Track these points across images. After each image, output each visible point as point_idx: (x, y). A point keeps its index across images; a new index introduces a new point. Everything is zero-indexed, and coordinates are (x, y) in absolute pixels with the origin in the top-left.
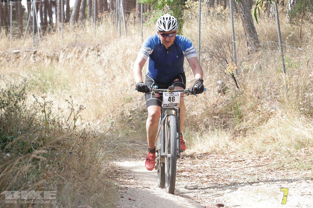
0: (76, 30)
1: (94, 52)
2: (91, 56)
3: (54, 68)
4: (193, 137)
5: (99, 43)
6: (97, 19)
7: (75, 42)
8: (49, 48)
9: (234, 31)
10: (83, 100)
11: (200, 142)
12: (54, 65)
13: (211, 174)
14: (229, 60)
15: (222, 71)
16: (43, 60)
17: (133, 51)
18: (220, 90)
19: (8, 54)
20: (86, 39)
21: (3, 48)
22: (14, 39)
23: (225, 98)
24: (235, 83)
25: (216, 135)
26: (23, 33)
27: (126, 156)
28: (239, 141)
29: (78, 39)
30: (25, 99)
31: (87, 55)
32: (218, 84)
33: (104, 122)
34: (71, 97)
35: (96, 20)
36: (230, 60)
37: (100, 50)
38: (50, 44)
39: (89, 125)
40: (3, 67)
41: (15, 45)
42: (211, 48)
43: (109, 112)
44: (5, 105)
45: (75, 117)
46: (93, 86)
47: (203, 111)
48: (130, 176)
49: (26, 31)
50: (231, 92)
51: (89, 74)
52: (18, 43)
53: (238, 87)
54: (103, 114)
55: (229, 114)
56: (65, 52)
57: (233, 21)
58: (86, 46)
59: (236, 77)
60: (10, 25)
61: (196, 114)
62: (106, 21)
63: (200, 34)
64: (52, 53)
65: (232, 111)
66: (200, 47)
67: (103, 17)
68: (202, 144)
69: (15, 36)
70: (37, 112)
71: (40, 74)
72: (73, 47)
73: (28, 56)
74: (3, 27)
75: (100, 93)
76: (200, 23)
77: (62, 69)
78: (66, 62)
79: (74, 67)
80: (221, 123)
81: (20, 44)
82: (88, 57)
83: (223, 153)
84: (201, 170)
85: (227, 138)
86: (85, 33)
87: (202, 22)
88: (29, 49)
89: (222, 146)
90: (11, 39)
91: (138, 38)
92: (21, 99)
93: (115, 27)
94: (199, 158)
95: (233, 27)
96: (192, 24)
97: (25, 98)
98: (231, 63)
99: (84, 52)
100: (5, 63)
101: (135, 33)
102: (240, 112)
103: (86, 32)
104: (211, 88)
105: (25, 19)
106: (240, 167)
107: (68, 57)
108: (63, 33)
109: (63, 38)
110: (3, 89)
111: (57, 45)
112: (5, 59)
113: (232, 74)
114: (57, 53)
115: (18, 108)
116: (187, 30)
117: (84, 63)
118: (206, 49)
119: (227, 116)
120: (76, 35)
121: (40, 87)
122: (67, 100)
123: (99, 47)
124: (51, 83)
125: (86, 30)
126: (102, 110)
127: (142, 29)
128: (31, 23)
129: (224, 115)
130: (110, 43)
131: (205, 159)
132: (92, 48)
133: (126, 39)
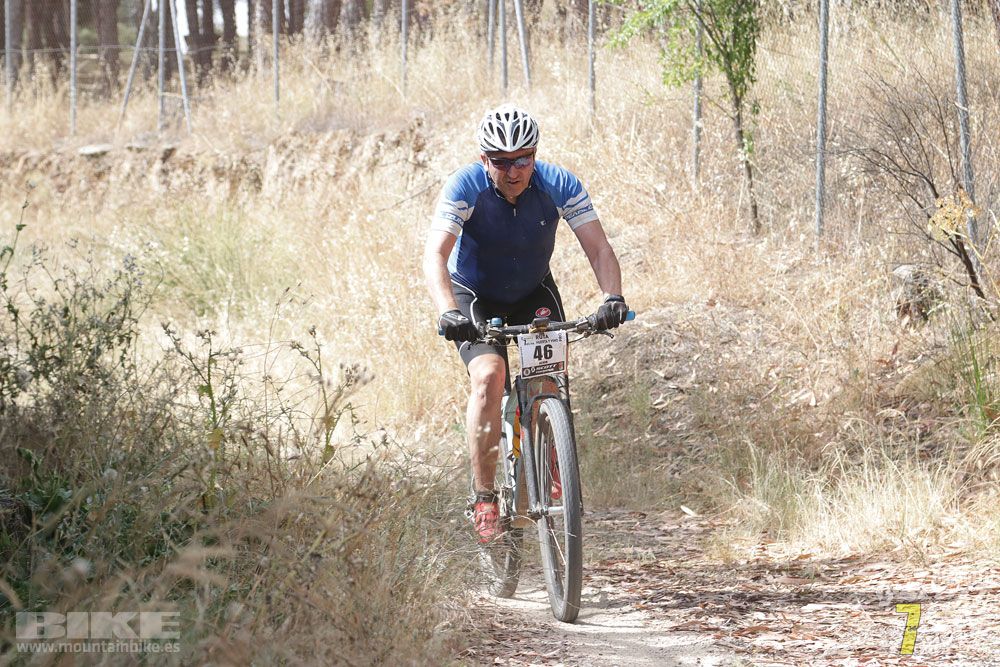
0: (328, 65)
1: (400, 152)
2: (390, 170)
3: (243, 216)
4: (800, 493)
5: (423, 115)
6: (414, 20)
7: (324, 112)
8: (221, 137)
9: (962, 65)
10: (358, 343)
11: (826, 514)
12: (244, 204)
13: (872, 645)
14: (943, 182)
15: (917, 228)
16: (201, 183)
17: (558, 146)
18: (909, 305)
19: (61, 162)
20: (369, 98)
21: (40, 138)
22: (86, 99)
23: (927, 334)
24: (968, 276)
25: (892, 486)
26: (121, 78)
27: (532, 567)
28: (984, 510)
29: (338, 99)
30: (129, 339)
31: (373, 165)
32: (897, 281)
33: (443, 430)
34: (312, 332)
35: (409, 23)
36: (948, 182)
37: (424, 144)
38: (229, 122)
39: (385, 442)
40: (40, 212)
41: (90, 125)
42: (867, 135)
43: (461, 392)
44: (51, 362)
45: (327, 412)
46: (401, 289)
47: (838, 389)
48: (546, 648)
49: (131, 70)
50: (950, 311)
51: (382, 242)
52: (101, 115)
53: (980, 293)
54: (436, 401)
55: (943, 402)
56: (287, 152)
57: (959, 24)
58: (368, 129)
59: (973, 253)
60: (67, 45)
61: (809, 399)
62: (450, 29)
63: (825, 80)
64: (235, 157)
65: (957, 390)
66: (824, 130)
67: (435, 13)
68: (833, 521)
69: (88, 86)
70: (176, 392)
71: (186, 239)
72: (318, 131)
73: (138, 168)
74: (43, 54)
75: (424, 316)
76: (826, 35)
77: (273, 221)
78: (289, 194)
79: (322, 212)
80: (910, 438)
81: (109, 120)
82: (376, 173)
83: (920, 559)
84: (833, 627)
85: (935, 498)
86: (366, 77)
87: (834, 30)
88: (145, 140)
89: (916, 531)
90: (73, 100)
91: (576, 96)
92: (116, 340)
93: (484, 53)
94: (823, 580)
95: (961, 48)
96: (794, 39)
97: (133, 335)
98: (952, 197)
99: (361, 154)
100: (50, 198)
101: (563, 74)
102: (991, 395)
103: (368, 71)
104: (872, 296)
105: (125, 20)
106: (991, 616)
107: (297, 174)
108: (278, 79)
109: (278, 99)
110: (42, 302)
111: (254, 123)
112: (48, 182)
113: (954, 239)
114: (256, 156)
115: (104, 377)
116: (771, 65)
117: (362, 195)
118: (851, 139)
119: (936, 407)
120: (329, 86)
121: (188, 292)
122: (296, 346)
123: (423, 131)
124: (231, 276)
125: (369, 65)
126: (433, 383)
127: (594, 60)
128: (150, 37)
129: (923, 406)
130: (466, 117)
131: (849, 581)
132: (392, 136)
133: (528, 101)
